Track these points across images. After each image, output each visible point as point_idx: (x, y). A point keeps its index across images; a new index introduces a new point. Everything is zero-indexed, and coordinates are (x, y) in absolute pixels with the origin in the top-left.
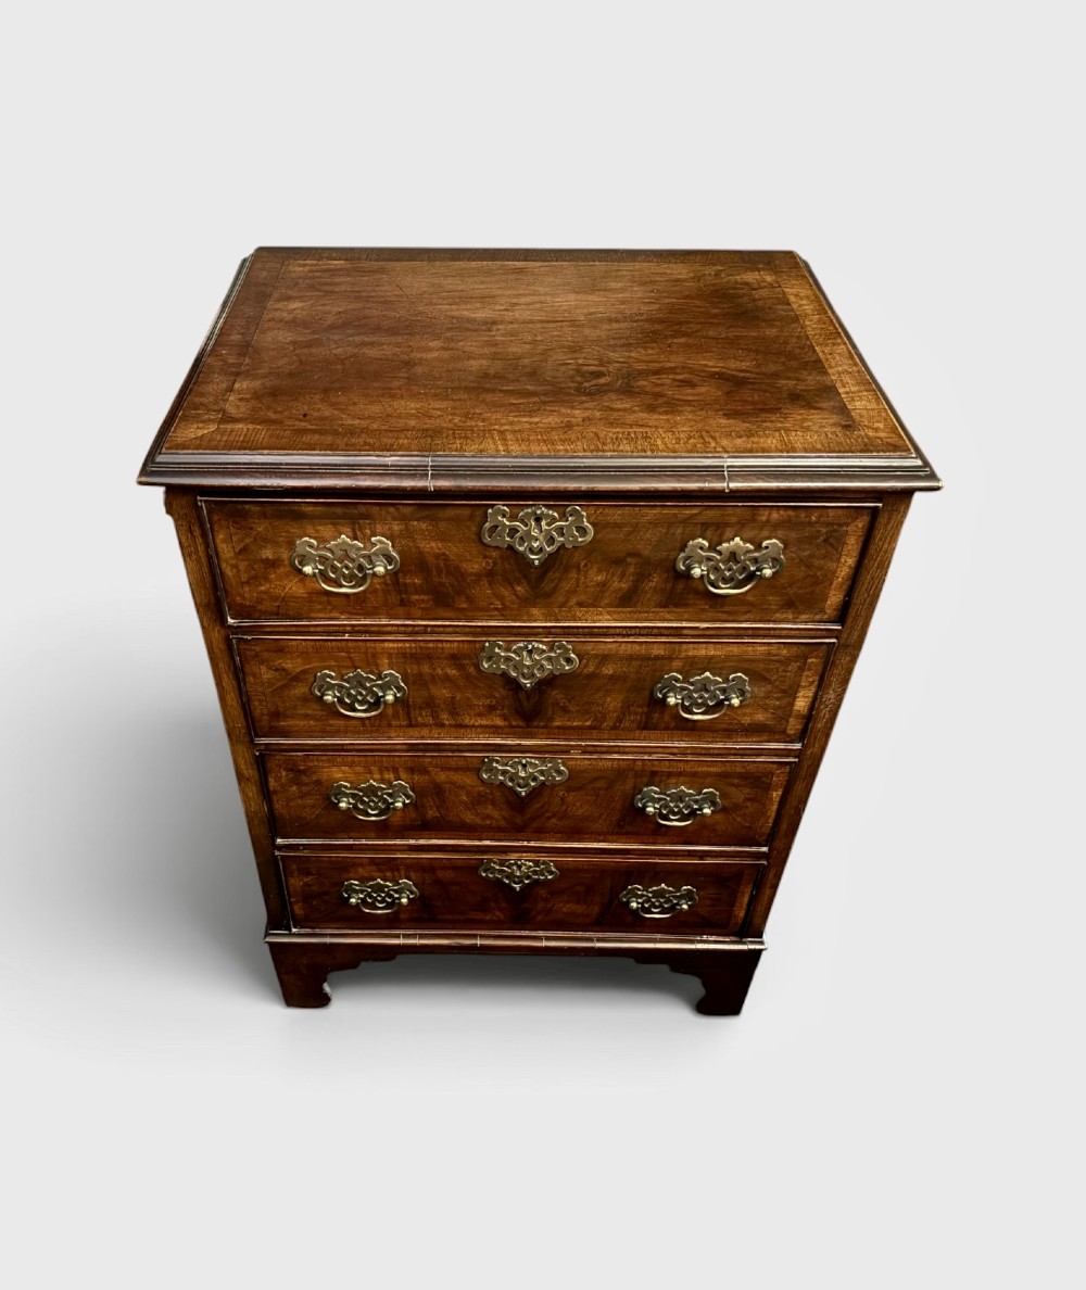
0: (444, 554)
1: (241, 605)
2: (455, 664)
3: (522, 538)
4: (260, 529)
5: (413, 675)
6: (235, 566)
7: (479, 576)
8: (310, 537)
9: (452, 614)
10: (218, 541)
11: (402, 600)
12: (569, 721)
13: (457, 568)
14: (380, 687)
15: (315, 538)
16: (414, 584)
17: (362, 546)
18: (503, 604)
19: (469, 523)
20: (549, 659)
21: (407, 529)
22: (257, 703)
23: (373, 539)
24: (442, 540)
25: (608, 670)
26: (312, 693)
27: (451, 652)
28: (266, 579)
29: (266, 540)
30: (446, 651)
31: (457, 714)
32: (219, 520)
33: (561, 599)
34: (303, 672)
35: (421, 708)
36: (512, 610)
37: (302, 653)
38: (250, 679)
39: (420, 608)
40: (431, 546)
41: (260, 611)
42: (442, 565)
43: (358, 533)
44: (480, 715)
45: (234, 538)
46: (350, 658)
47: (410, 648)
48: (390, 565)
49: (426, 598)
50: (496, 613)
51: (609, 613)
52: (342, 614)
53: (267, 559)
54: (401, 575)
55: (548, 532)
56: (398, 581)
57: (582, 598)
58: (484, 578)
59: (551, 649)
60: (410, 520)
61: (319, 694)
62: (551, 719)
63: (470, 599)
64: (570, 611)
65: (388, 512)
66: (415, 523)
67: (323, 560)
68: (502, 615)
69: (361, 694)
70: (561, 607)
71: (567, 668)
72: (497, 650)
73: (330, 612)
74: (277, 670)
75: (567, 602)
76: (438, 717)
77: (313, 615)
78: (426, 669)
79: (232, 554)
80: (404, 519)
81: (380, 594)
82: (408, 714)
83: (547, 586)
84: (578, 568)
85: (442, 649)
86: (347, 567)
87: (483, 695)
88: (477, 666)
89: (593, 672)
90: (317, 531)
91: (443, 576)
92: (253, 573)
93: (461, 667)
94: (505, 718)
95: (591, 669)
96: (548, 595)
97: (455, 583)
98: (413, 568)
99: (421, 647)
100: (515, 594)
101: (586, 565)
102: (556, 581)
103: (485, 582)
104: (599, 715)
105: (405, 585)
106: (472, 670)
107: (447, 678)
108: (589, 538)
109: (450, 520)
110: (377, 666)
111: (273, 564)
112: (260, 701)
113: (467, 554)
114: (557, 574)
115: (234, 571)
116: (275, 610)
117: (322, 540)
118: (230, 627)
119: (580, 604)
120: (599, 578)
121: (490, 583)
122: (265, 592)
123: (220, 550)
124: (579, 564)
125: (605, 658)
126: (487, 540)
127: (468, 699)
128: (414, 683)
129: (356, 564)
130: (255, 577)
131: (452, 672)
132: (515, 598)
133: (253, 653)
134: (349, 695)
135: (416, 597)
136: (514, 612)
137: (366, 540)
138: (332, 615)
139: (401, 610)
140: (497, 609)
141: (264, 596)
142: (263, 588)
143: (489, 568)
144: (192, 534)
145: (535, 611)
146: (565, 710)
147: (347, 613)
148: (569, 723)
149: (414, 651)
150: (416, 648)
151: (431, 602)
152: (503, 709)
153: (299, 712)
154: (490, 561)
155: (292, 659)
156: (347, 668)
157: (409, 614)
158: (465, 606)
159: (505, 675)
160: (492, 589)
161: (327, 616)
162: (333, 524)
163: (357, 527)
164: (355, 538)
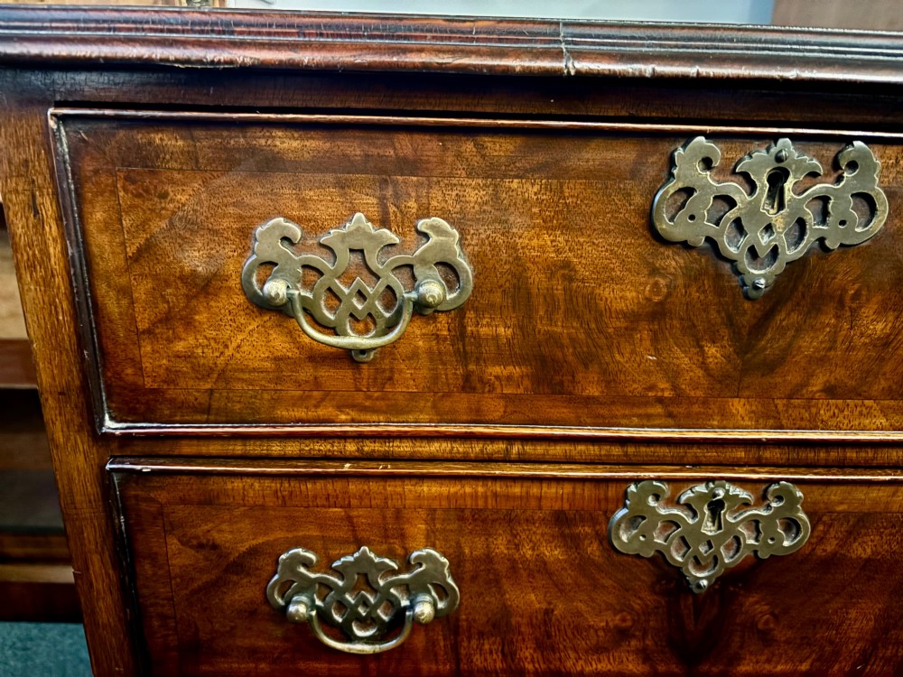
0: (567, 265)
1: (136, 389)
2: (563, 535)
3: (738, 223)
4: (183, 198)
5: (475, 560)
6: (125, 292)
7: (633, 319)
8: (289, 218)
9: (564, 412)
10: (92, 228)
11: (467, 377)
12: (768, 661)
13: (590, 301)
14: (407, 587)
15: (298, 221)
16: (496, 337)
17: (397, 240)
18: (675, 388)
19: (629, 184)
20: (755, 523)
21: (496, 196)
22: (156, 623)
23: (422, 225)
24: (565, 228)
25: (863, 549)
26: (267, 600)
27: (557, 506)
28: (189, 324)
29: (194, 226)
30: (546, 504)
31: (553, 649)
32: (96, 172)
33: (793, 378)
34: (254, 552)
35: (481, 635)
36: (691, 401)
37: (252, 508)
38: (147, 568)
39: (504, 397)
40: (539, 244)
41: (172, 401)
42: (559, 293)
43: (392, 209)
44: (599, 650)
45: (126, 223)
46: (349, 518)
47: (475, 496)
48: (451, 289)
49: (516, 371)
50: (659, 409)
51: (884, 412)
52: (340, 408)
53: (194, 273)
54: (470, 315)
55: (797, 206)
56: (463, 327)
57: (840, 373)
58: (644, 325)
59: (763, 499)
60: (505, 176)
61: (281, 602)
62: (736, 659)
63: (609, 378)
64: (808, 408)
65: (459, 155)
66: (515, 184)
67: (312, 276)
68: (670, 415)
69: (365, 603)
70: (790, 397)
71: (786, 544)
72: (651, 502)
73: (316, 406)
74: (201, 546)
75: (804, 385)
76: (513, 654)
77: (282, 413)
78: (501, 546)
79: (120, 261)
80: (493, 172)
81: (424, 361)
82: (455, 648)
83: (770, 345)
84: (841, 303)
85: (540, 499)
86: (361, 295)
87: (609, 607)
88: (606, 541)
89: (835, 554)
90: (303, 202)
91: (559, 316)
92: (163, 307)
93: (572, 542)
94: (644, 654)
95: (830, 547)
96: (770, 367)
97: (582, 336)
98: (497, 298)
99: (495, 495)
100: (704, 365)
101: (857, 296)
102: (791, 333)
103: (644, 335)
104: (828, 649)
105: (477, 337)
106: (593, 549)
107: (542, 567)
108: (879, 223)
109: (589, 175)
110: (402, 536)
111: (205, 287)
112: (163, 617)
113: (615, 264)
114: (794, 317)
115: (124, 302)
116: (203, 399)
117: (313, 226)
118: (110, 437)
119: (831, 391)
120: (880, 326)
121: (655, 339)
122: (188, 357)
123: (95, 250)
124: (844, 290)
125: (862, 522)
126: (665, 225)
127: (579, 614)
128: (474, 578)
129: (381, 286)
130: (167, 319)
131: (554, 553)
132: (700, 373)
133: (153, 508)
134: (342, 605)
135: (497, 370)
136: (696, 408)
137: (406, 224)
138: (322, 412)
139: (462, 402)
140: (660, 400)
141: (184, 367)
142: (180, 346)
143: (656, 299)
144: (36, 213)
145: (738, 406)
146: (766, 639)
147: (353, 407)
148: (768, 667)
149: (481, 503)
150: (485, 497)
151: (527, 382)
152: (644, 637)
153: (239, 642)
154: (662, 282)
155: (231, 522)
156: (345, 542)
157: (478, 411)
158: (594, 391)
159: (660, 559)
160: (657, 352)
161: (311, 414)
162: (341, 185)
163: (389, 192)
164: (384, 222)
